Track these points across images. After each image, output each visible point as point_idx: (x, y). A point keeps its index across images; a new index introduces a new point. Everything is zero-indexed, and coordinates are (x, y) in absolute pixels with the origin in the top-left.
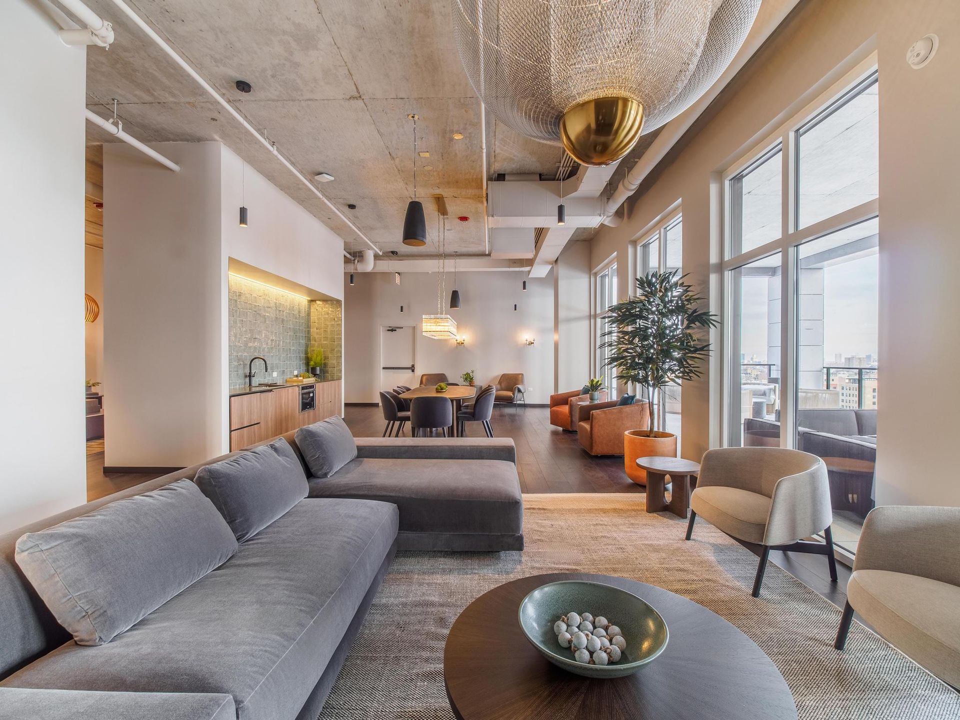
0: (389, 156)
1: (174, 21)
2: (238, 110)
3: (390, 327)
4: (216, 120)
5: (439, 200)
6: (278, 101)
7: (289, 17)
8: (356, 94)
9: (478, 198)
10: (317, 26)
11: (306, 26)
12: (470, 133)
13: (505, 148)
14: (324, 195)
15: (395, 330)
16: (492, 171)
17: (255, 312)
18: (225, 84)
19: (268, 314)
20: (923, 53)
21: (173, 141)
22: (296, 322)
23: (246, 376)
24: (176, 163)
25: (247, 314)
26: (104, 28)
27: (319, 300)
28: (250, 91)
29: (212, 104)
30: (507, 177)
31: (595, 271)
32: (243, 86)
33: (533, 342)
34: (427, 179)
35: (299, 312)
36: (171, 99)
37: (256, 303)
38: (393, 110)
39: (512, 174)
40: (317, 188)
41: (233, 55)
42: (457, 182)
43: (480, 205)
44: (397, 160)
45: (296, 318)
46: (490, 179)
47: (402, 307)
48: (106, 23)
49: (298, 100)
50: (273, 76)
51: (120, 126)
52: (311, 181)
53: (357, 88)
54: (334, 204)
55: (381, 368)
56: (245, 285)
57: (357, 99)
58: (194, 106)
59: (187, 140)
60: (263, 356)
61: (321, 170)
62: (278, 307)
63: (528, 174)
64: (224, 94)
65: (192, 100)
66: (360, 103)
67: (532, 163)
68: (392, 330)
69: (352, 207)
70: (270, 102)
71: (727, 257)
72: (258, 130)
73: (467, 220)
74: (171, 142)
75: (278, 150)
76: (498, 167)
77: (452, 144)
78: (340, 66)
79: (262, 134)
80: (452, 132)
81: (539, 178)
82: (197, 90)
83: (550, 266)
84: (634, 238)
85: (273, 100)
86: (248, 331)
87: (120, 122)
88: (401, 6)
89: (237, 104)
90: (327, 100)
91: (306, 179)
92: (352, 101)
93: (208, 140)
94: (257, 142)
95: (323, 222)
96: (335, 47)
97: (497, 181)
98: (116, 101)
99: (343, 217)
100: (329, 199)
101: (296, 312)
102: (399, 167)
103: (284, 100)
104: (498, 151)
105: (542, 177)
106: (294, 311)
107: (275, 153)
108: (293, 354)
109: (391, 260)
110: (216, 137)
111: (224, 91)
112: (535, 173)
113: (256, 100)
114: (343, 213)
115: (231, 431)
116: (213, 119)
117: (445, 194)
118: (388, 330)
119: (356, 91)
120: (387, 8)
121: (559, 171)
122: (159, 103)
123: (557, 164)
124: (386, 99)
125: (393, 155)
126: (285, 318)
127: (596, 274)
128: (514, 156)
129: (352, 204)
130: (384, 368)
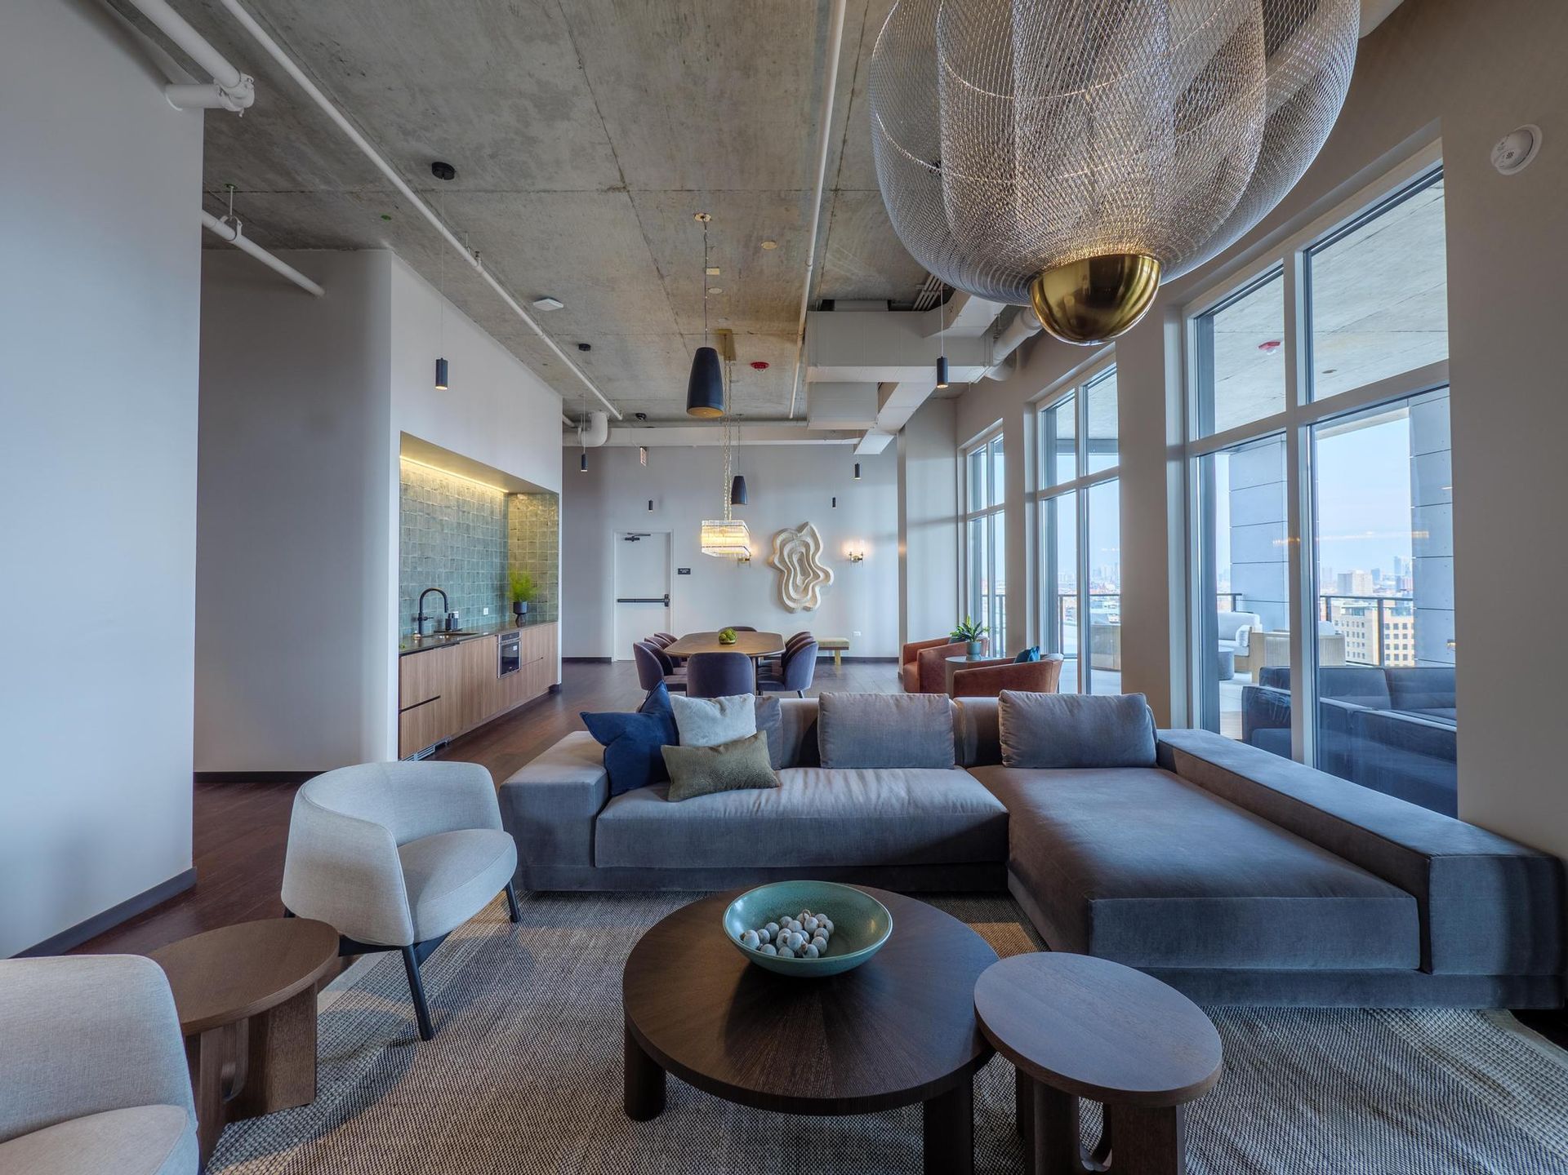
0: (656, 273)
1: (349, 75)
2: (427, 203)
3: (629, 534)
4: (390, 219)
5: (725, 339)
6: (492, 191)
7: (531, 73)
8: (621, 185)
9: (789, 336)
10: (574, 87)
11: (557, 86)
12: (789, 241)
13: (841, 263)
14: (544, 330)
15: (638, 539)
16: (815, 296)
17: (428, 514)
18: (414, 165)
19: (447, 519)
20: (1517, 152)
21: (314, 247)
22: (488, 529)
23: (413, 620)
24: (319, 283)
25: (416, 519)
26: (242, 85)
27: (523, 494)
28: (453, 177)
29: (388, 195)
30: (837, 306)
31: (963, 446)
32: (443, 170)
33: (861, 557)
34: (711, 307)
35: (492, 512)
36: (323, 187)
37: (429, 500)
38: (674, 207)
39: (847, 299)
40: (534, 320)
41: (435, 125)
42: (757, 312)
43: (788, 346)
44: (667, 280)
45: (487, 524)
46: (811, 308)
47: (650, 502)
48: (245, 77)
49: (526, 191)
50: (492, 156)
51: (239, 228)
52: (525, 309)
53: (622, 175)
54: (557, 344)
55: (615, 601)
56: (414, 473)
57: (620, 191)
58: (358, 197)
59: (337, 247)
60: (439, 585)
61: (545, 292)
62: (462, 506)
63: (871, 300)
64: (409, 181)
65: (357, 188)
66: (624, 197)
67: (880, 284)
68: (633, 539)
69: (584, 347)
70: (481, 194)
71: (1193, 436)
72: (455, 234)
73: (765, 367)
74: (311, 249)
75: (483, 265)
76: (826, 290)
77: (758, 257)
78: (600, 144)
79: (460, 240)
80: (761, 239)
81: (887, 306)
82: (369, 172)
83: (891, 438)
84: (1032, 398)
85: (486, 191)
86: (417, 546)
87: (239, 222)
88: (708, 60)
89: (428, 196)
90: (572, 191)
91: (519, 305)
92: (611, 194)
93: (372, 248)
94: (450, 249)
95: (534, 369)
96: (598, 116)
97: (821, 310)
98: (232, 187)
99: (569, 361)
100: (550, 336)
101: (486, 513)
102: (669, 290)
103: (504, 191)
104: (828, 266)
105: (892, 306)
106: (484, 511)
107: (480, 268)
108: (483, 581)
109: (634, 427)
110: (386, 243)
111: (410, 177)
112: (881, 300)
113: (459, 191)
114: (569, 356)
115: (400, 711)
116: (385, 217)
117: (734, 329)
118: (626, 539)
119: (619, 179)
120: (686, 63)
121: (921, 296)
122: (303, 192)
123: (918, 287)
124: (665, 191)
125: (662, 272)
126: (471, 524)
127: (965, 452)
128: (853, 274)
129: (585, 343)
130: (619, 601)
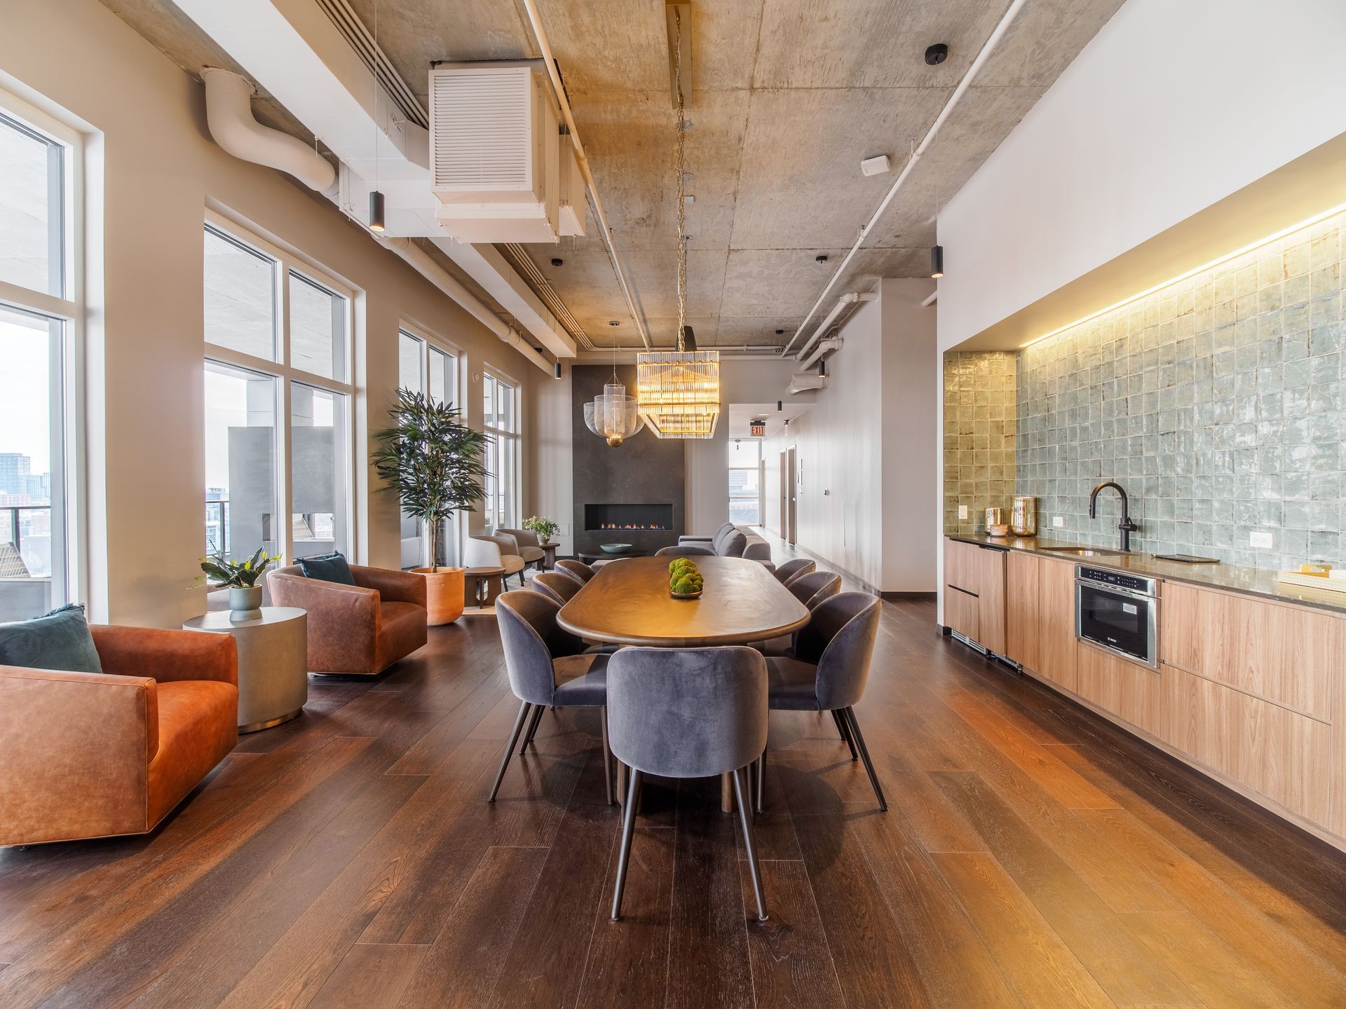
34: (696, 152)
77: (647, 212)
102: (734, 177)
115: (945, 584)
